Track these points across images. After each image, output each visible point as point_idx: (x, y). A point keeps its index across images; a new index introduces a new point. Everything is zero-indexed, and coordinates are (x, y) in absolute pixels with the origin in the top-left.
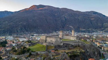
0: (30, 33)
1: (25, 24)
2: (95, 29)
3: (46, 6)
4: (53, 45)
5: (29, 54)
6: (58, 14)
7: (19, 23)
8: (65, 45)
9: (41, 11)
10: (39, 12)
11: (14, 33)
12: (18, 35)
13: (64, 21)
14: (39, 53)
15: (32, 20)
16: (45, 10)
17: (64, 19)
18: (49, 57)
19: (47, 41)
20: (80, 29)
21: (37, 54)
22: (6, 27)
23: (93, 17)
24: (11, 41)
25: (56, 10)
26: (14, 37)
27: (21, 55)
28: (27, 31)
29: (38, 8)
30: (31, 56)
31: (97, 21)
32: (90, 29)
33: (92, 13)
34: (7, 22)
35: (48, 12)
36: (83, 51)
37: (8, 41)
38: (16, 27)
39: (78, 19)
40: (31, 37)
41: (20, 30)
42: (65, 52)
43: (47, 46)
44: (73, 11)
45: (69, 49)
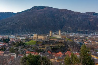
0: (30, 33)
1: (26, 24)
2: (93, 30)
3: (46, 7)
4: (41, 41)
5: (23, 46)
6: (57, 15)
7: (20, 24)
8: (51, 41)
9: (41, 12)
10: (40, 13)
11: (16, 32)
12: (19, 34)
13: (63, 22)
14: (30, 46)
15: (32, 21)
16: (45, 11)
17: (63, 20)
18: (37, 48)
19: (38, 38)
20: (78, 30)
21: (29, 47)
22: (9, 27)
23: (91, 19)
24: (13, 39)
25: (56, 11)
26: (16, 36)
27: (18, 47)
28: (27, 31)
29: (38, 9)
30: (25, 48)
31: (96, 22)
32: (88, 31)
33: (92, 14)
34: (10, 23)
35: (48, 13)
36: (64, 46)
37: (11, 39)
38: (18, 27)
39: (77, 20)
40: (30, 36)
41: (21, 30)
42: (49, 46)
43: (37, 42)
44: (72, 12)
45: (53, 44)
